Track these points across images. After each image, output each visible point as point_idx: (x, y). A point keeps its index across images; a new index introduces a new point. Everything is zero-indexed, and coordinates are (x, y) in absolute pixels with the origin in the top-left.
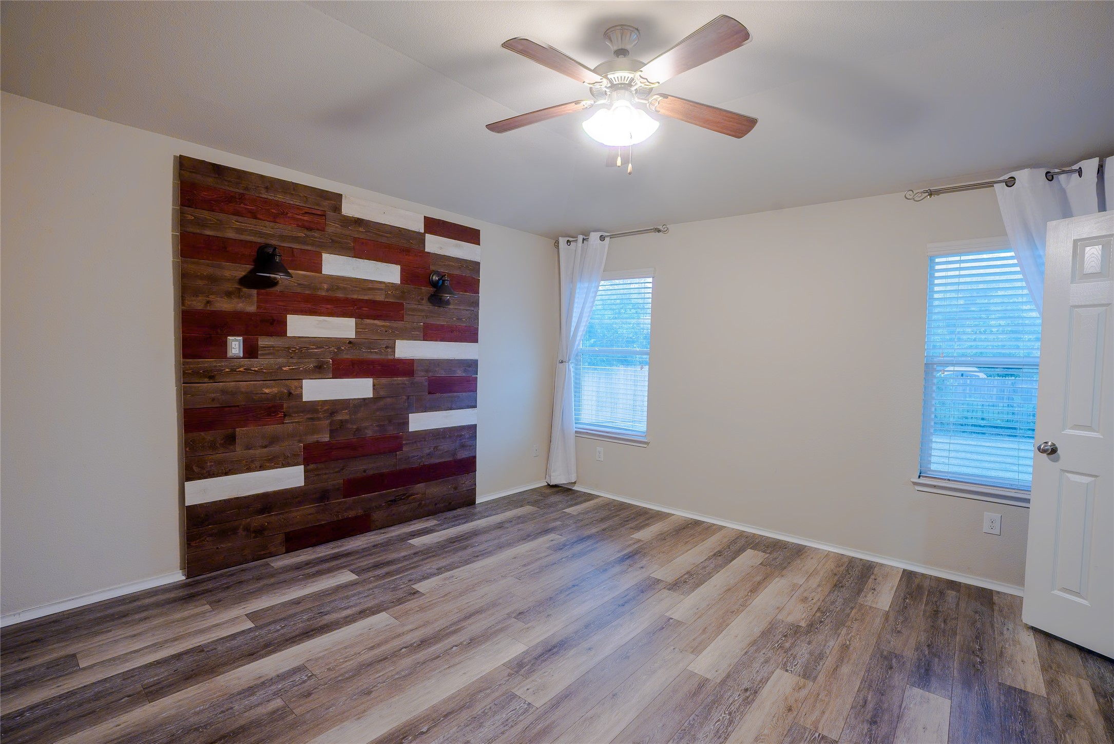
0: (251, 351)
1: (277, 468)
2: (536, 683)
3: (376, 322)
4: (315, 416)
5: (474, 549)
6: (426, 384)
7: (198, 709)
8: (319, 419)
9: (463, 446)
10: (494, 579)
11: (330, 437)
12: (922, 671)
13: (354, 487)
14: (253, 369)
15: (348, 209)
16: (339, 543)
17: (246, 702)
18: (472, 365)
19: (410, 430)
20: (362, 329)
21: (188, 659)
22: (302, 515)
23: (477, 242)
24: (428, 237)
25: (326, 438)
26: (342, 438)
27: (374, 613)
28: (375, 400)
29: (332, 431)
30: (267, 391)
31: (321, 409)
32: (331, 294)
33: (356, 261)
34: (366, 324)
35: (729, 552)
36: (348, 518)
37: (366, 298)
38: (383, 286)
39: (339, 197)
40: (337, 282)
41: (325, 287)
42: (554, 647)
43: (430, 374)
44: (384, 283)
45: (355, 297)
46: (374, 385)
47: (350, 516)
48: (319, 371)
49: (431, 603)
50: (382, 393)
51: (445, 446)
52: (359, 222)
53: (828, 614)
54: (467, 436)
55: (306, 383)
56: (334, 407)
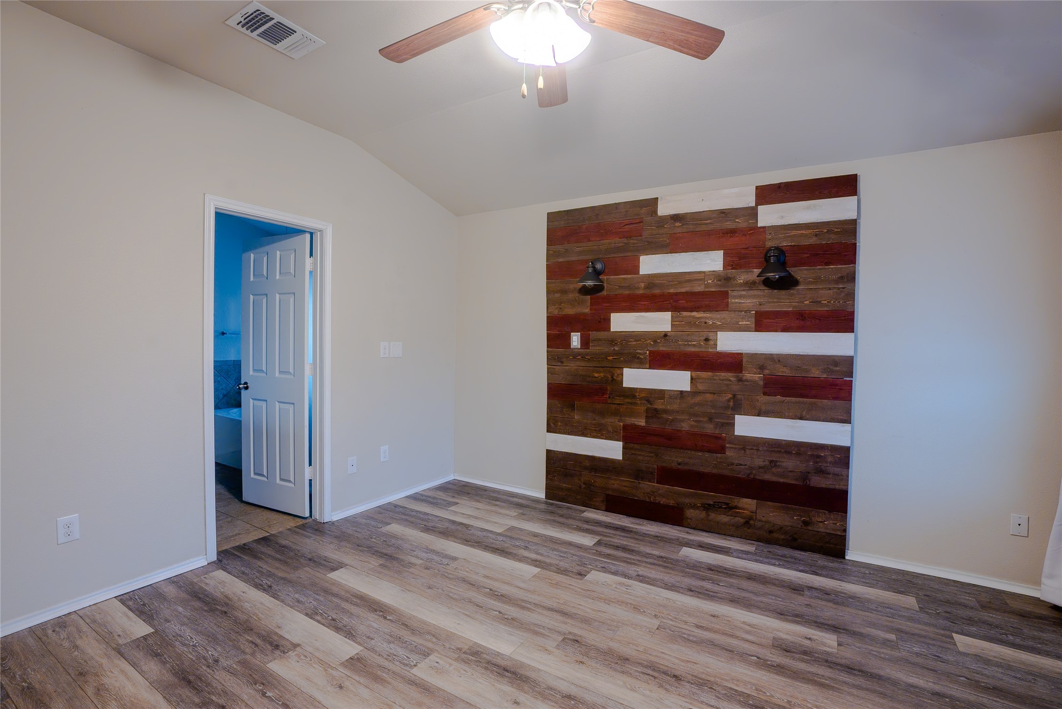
0: (585, 342)
1: (602, 439)
3: (694, 314)
4: (633, 401)
6: (761, 383)
8: (635, 404)
9: (821, 472)
11: (646, 422)
13: (668, 476)
14: (587, 357)
15: (664, 210)
18: (846, 365)
19: (736, 433)
20: (680, 322)
22: (618, 484)
23: (852, 192)
24: (761, 209)
25: (642, 423)
26: (655, 426)
28: (694, 393)
29: (647, 417)
30: (596, 375)
31: (638, 395)
32: (648, 292)
33: (672, 256)
34: (683, 317)
36: (659, 503)
37: (683, 290)
38: (701, 276)
39: (655, 201)
40: (653, 280)
41: (643, 286)
43: (767, 372)
44: (704, 272)
45: (672, 291)
46: (692, 379)
47: (661, 502)
48: (636, 361)
50: (701, 387)
51: (790, 463)
52: (676, 218)
54: (830, 459)
55: (627, 372)
56: (653, 395)
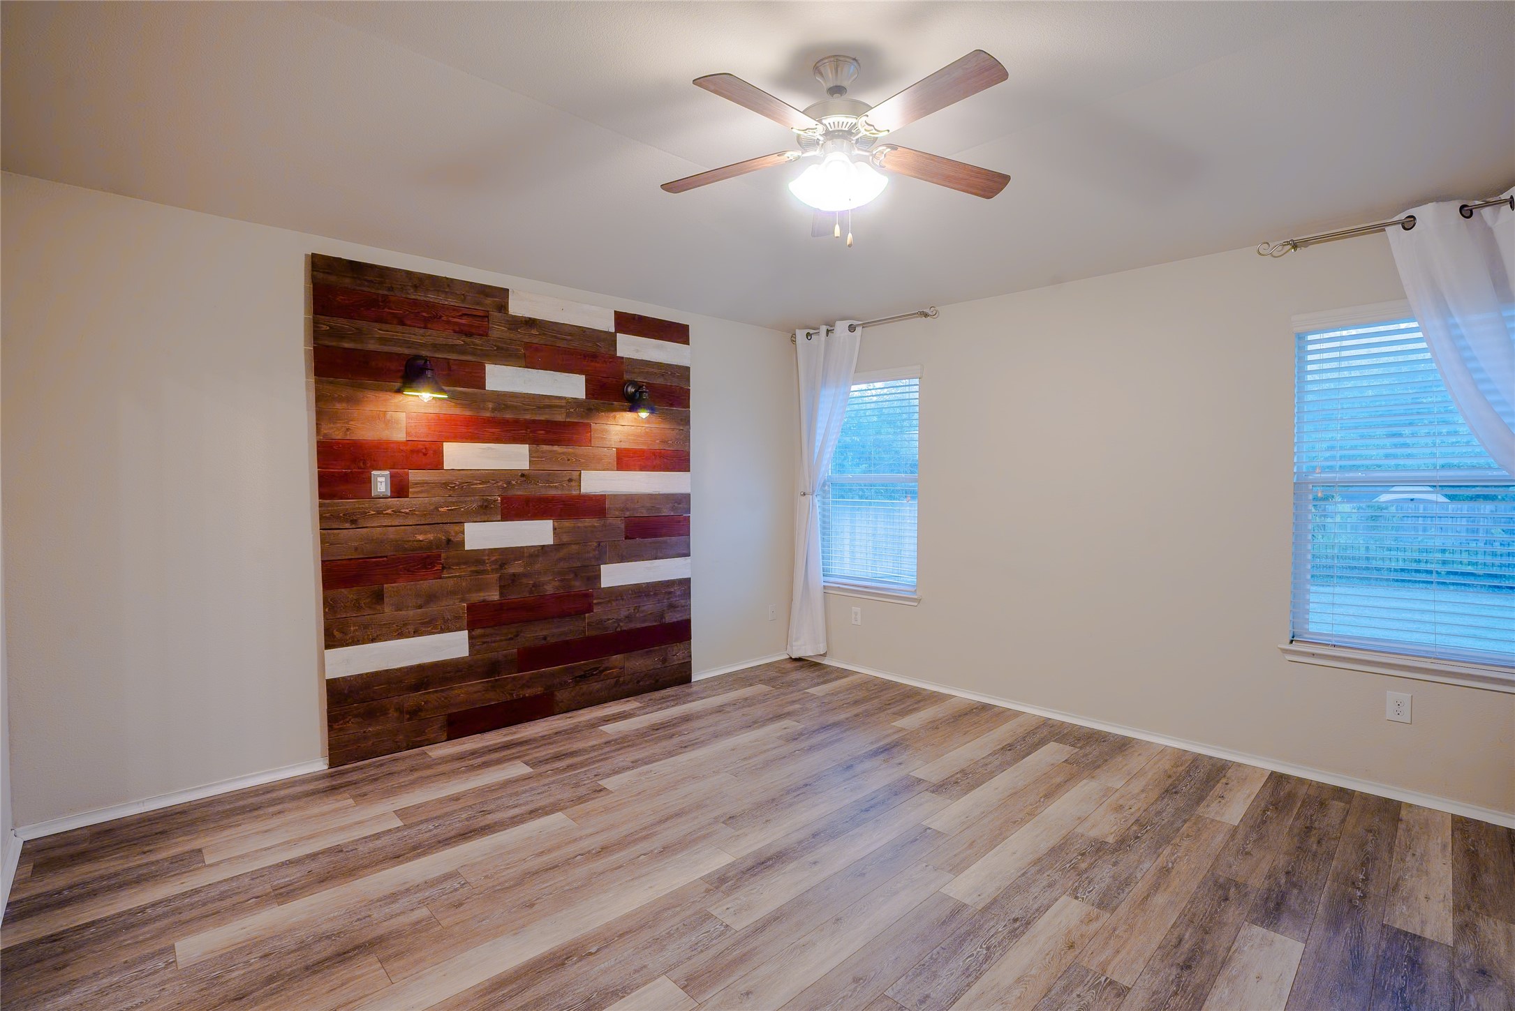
0: (400, 489)
1: (434, 633)
2: (739, 902)
3: (556, 448)
4: (481, 568)
5: (683, 738)
6: (623, 526)
7: (332, 915)
8: (484, 572)
9: (672, 607)
10: (703, 776)
11: (501, 594)
12: (1272, 905)
13: (531, 658)
14: (403, 511)
15: (517, 307)
16: (513, 729)
17: (387, 910)
18: (683, 501)
19: (603, 586)
20: (538, 457)
21: (324, 860)
22: (467, 692)
23: (686, 341)
24: (620, 337)
25: (494, 596)
26: (514, 596)
27: (547, 814)
28: (557, 547)
29: (502, 587)
30: (420, 537)
31: (488, 559)
32: (498, 415)
33: (528, 371)
34: (543, 452)
35: (1023, 746)
36: (524, 697)
37: (543, 418)
38: (563, 403)
39: (504, 292)
40: (503, 400)
41: (490, 406)
42: (769, 859)
43: (628, 514)
44: (565, 398)
45: (528, 417)
46: (555, 529)
47: (527, 695)
48: (484, 512)
49: (620, 802)
50: (565, 539)
51: (650, 606)
52: (531, 323)
53: (1149, 828)
54: (678, 593)
55: (469, 527)
56: (505, 556)
